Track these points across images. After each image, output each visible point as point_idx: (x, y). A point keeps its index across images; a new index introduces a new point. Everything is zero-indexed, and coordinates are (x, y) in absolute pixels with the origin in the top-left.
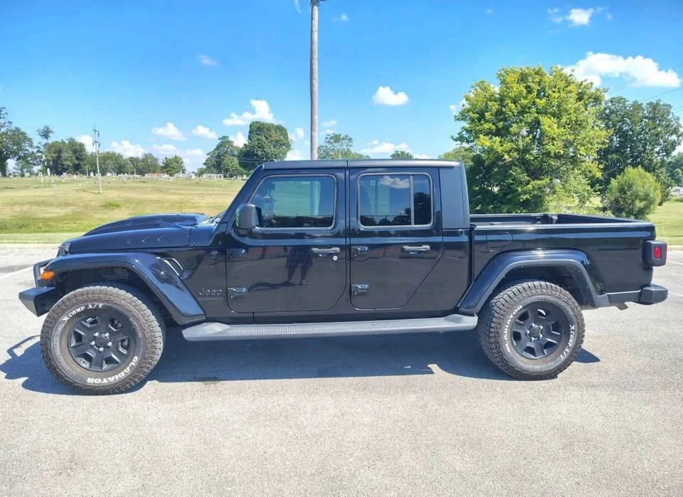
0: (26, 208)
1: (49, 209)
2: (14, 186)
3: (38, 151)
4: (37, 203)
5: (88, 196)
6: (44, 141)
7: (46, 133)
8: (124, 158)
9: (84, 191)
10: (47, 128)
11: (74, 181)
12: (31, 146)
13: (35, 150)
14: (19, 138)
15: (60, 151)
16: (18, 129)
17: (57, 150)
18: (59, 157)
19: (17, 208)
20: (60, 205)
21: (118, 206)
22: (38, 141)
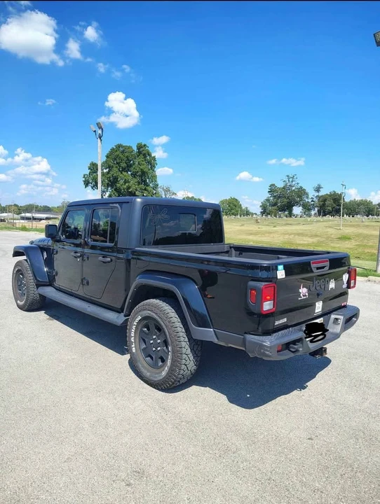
0: (292, 237)
1: (305, 238)
2: (293, 223)
3: (312, 201)
4: (299, 234)
5: (331, 231)
6: (317, 194)
7: (318, 190)
8: (374, 203)
9: (330, 227)
10: (319, 185)
11: (330, 220)
12: (307, 198)
13: (310, 200)
14: (301, 192)
15: (325, 200)
16: (301, 187)
17: (323, 200)
18: (324, 205)
19: (287, 237)
20: (312, 236)
21: (349, 239)
22: (312, 194)
